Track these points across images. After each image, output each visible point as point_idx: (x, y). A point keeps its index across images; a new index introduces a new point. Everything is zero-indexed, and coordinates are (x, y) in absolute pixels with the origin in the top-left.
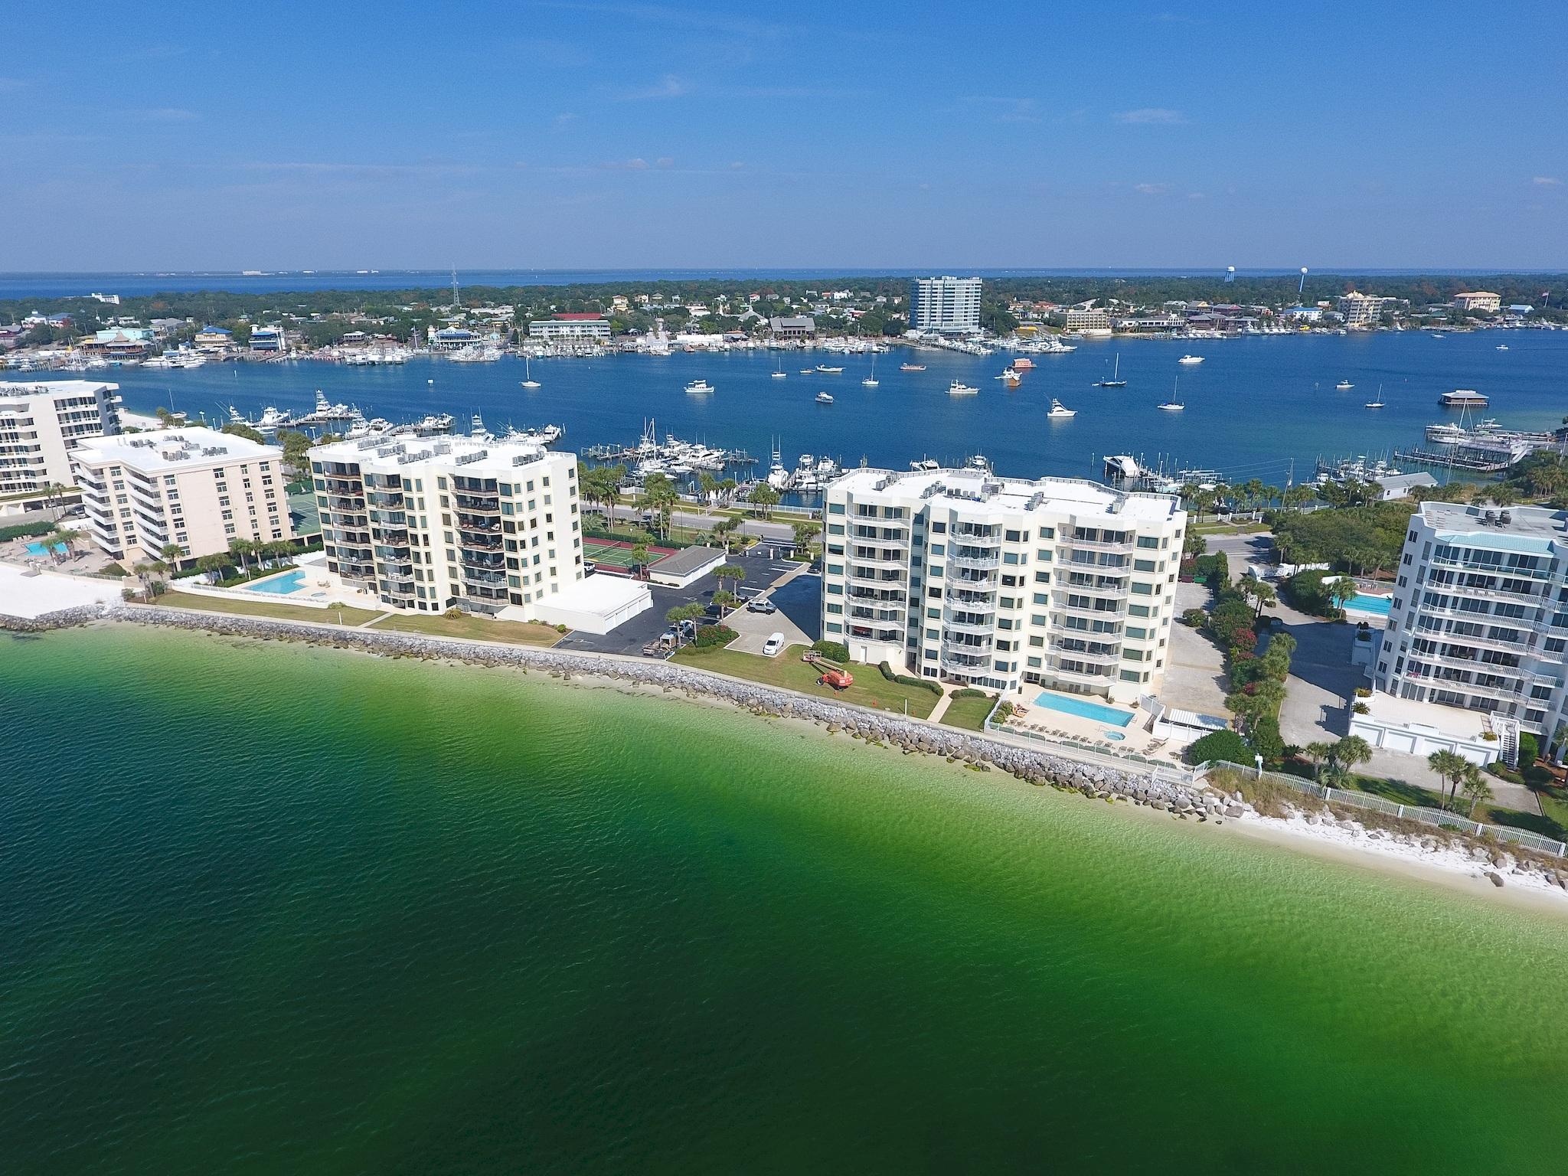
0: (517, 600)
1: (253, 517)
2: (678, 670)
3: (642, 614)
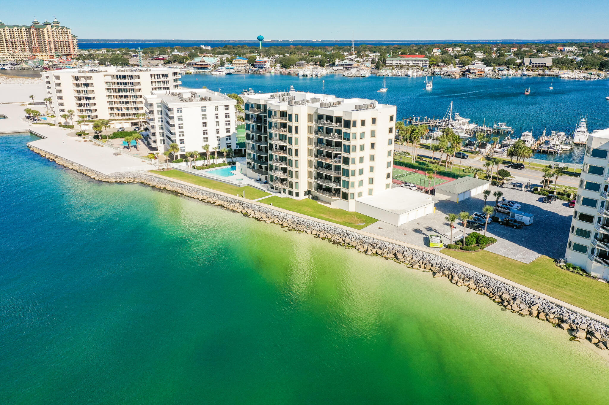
0: (345, 196)
1: (218, 135)
2: (448, 261)
3: (425, 216)
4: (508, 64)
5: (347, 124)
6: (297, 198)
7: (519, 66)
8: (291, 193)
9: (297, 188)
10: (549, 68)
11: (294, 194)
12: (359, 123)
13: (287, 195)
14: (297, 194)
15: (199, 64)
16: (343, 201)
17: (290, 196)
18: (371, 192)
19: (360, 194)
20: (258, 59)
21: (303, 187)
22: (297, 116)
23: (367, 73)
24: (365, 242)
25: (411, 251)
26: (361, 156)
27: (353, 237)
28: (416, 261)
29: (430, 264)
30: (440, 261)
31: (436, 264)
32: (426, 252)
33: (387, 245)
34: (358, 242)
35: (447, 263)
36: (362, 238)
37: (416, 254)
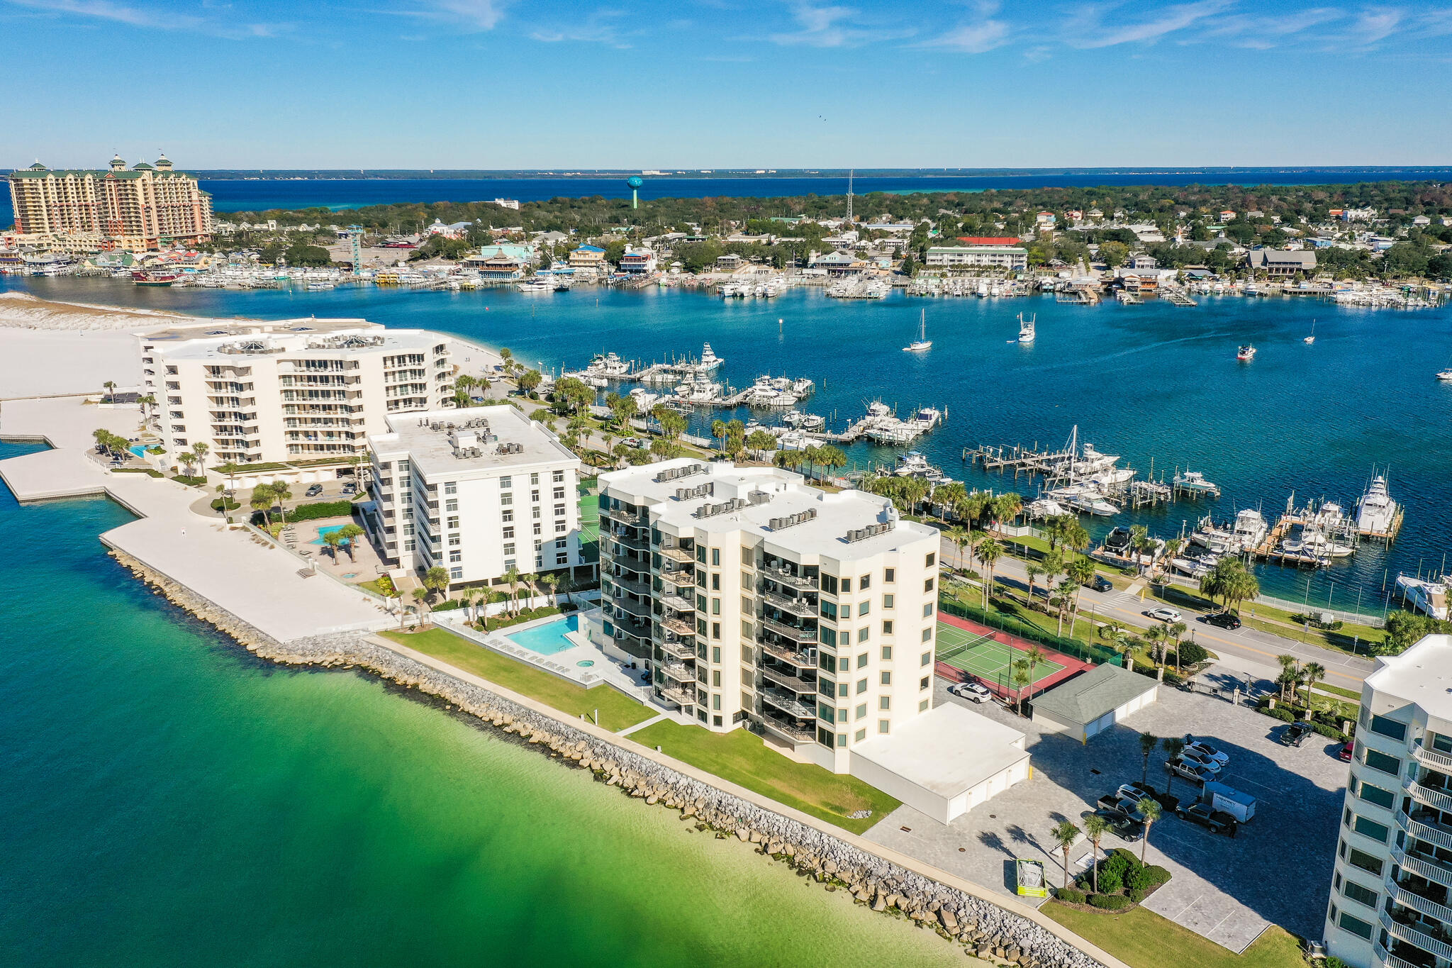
0: (827, 739)
1: (537, 537)
2: (1058, 940)
3: (1010, 791)
4: (1214, 263)
5: (830, 584)
6: (717, 729)
7: (1239, 269)
8: (703, 716)
9: (718, 706)
10: (1308, 275)
11: (711, 719)
12: (855, 584)
13: (693, 720)
14: (718, 721)
15: (492, 265)
16: (822, 749)
17: (701, 723)
18: (884, 726)
19: (861, 735)
20: (628, 250)
21: (732, 703)
22: (716, 552)
23: (881, 289)
24: (869, 874)
25: (975, 906)
26: (862, 653)
27: (843, 858)
28: (987, 937)
29: (1018, 948)
30: (1039, 941)
31: (1032, 949)
32: (1009, 911)
33: (920, 884)
34: (855, 872)
35: (1056, 950)
36: (863, 861)
37: (985, 916)
